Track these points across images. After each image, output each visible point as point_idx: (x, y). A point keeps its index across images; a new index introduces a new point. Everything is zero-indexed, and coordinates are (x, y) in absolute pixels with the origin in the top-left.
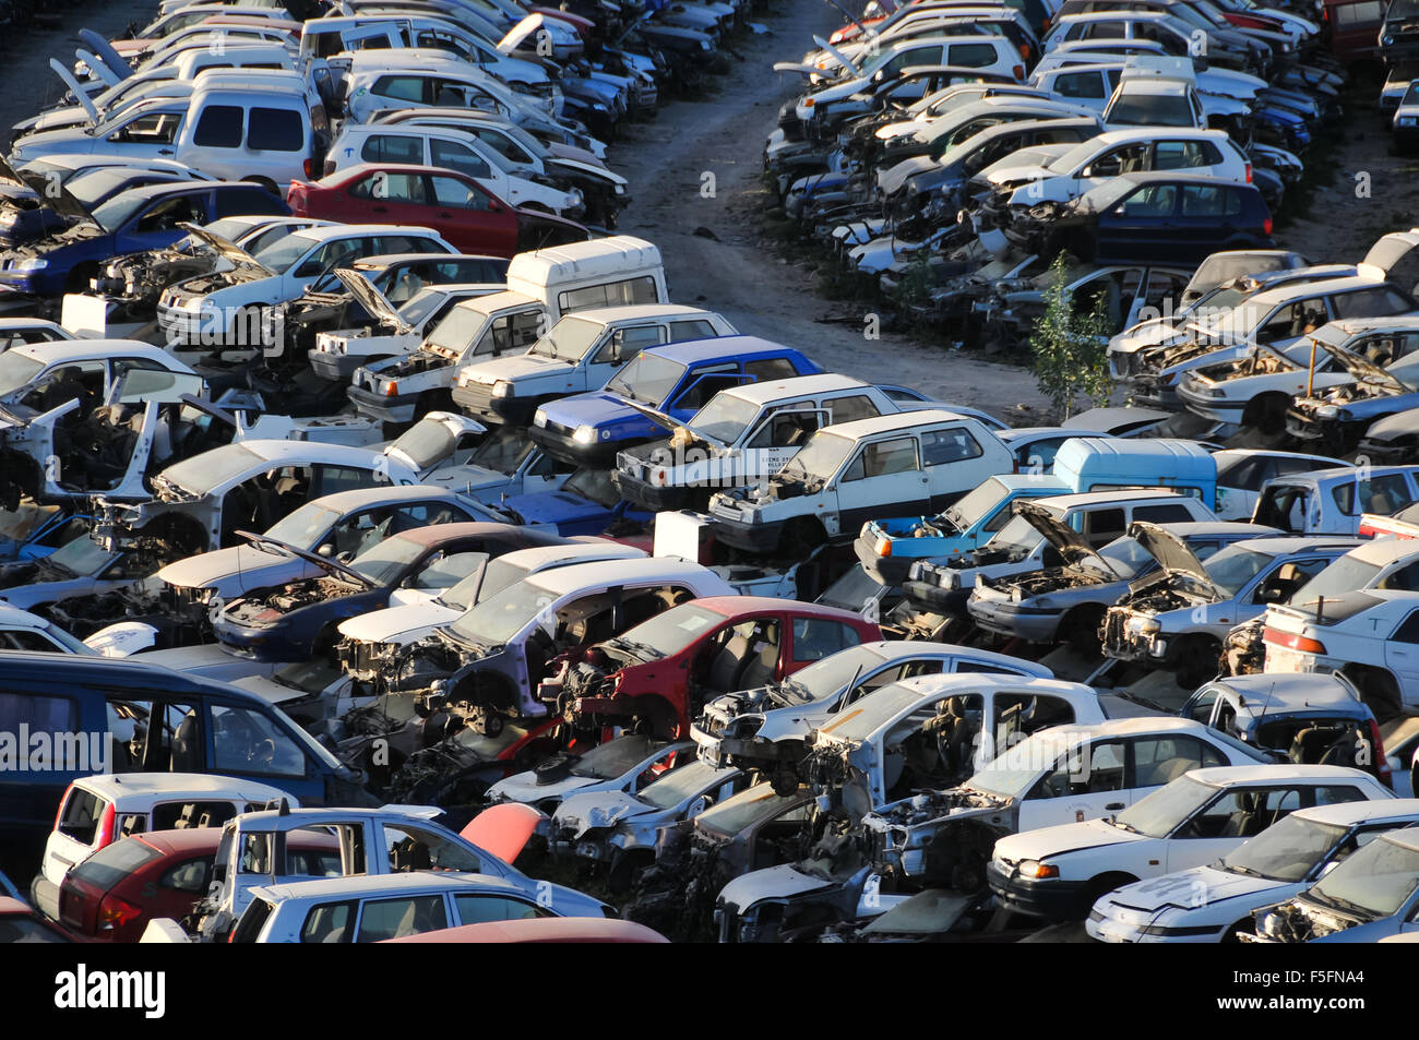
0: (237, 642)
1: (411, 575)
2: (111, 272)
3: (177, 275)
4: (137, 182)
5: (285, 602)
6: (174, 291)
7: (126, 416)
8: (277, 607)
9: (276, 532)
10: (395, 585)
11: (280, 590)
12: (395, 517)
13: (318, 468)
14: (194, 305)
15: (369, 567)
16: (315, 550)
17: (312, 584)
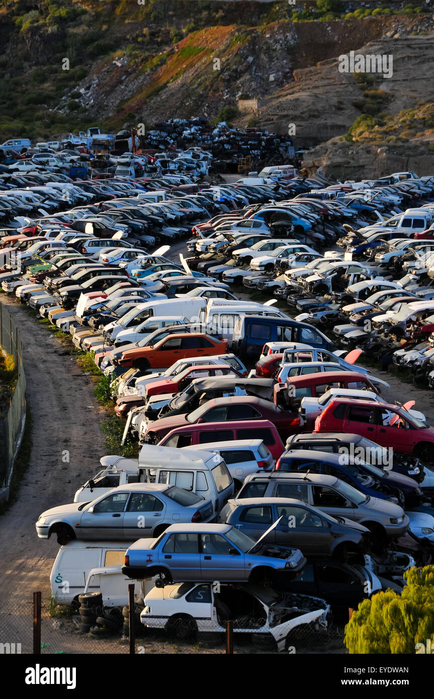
0: (354, 323)
1: (391, 308)
2: (368, 251)
3: (380, 251)
4: (377, 233)
5: (364, 314)
6: (379, 254)
7: (348, 277)
8: (362, 315)
9: (367, 300)
10: (387, 310)
11: (364, 311)
12: (393, 296)
13: (380, 286)
14: (381, 257)
15: (382, 306)
16: (374, 304)
17: (371, 310)
